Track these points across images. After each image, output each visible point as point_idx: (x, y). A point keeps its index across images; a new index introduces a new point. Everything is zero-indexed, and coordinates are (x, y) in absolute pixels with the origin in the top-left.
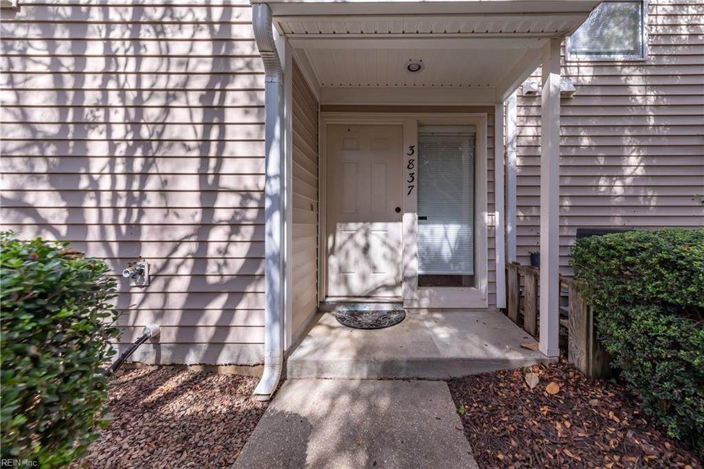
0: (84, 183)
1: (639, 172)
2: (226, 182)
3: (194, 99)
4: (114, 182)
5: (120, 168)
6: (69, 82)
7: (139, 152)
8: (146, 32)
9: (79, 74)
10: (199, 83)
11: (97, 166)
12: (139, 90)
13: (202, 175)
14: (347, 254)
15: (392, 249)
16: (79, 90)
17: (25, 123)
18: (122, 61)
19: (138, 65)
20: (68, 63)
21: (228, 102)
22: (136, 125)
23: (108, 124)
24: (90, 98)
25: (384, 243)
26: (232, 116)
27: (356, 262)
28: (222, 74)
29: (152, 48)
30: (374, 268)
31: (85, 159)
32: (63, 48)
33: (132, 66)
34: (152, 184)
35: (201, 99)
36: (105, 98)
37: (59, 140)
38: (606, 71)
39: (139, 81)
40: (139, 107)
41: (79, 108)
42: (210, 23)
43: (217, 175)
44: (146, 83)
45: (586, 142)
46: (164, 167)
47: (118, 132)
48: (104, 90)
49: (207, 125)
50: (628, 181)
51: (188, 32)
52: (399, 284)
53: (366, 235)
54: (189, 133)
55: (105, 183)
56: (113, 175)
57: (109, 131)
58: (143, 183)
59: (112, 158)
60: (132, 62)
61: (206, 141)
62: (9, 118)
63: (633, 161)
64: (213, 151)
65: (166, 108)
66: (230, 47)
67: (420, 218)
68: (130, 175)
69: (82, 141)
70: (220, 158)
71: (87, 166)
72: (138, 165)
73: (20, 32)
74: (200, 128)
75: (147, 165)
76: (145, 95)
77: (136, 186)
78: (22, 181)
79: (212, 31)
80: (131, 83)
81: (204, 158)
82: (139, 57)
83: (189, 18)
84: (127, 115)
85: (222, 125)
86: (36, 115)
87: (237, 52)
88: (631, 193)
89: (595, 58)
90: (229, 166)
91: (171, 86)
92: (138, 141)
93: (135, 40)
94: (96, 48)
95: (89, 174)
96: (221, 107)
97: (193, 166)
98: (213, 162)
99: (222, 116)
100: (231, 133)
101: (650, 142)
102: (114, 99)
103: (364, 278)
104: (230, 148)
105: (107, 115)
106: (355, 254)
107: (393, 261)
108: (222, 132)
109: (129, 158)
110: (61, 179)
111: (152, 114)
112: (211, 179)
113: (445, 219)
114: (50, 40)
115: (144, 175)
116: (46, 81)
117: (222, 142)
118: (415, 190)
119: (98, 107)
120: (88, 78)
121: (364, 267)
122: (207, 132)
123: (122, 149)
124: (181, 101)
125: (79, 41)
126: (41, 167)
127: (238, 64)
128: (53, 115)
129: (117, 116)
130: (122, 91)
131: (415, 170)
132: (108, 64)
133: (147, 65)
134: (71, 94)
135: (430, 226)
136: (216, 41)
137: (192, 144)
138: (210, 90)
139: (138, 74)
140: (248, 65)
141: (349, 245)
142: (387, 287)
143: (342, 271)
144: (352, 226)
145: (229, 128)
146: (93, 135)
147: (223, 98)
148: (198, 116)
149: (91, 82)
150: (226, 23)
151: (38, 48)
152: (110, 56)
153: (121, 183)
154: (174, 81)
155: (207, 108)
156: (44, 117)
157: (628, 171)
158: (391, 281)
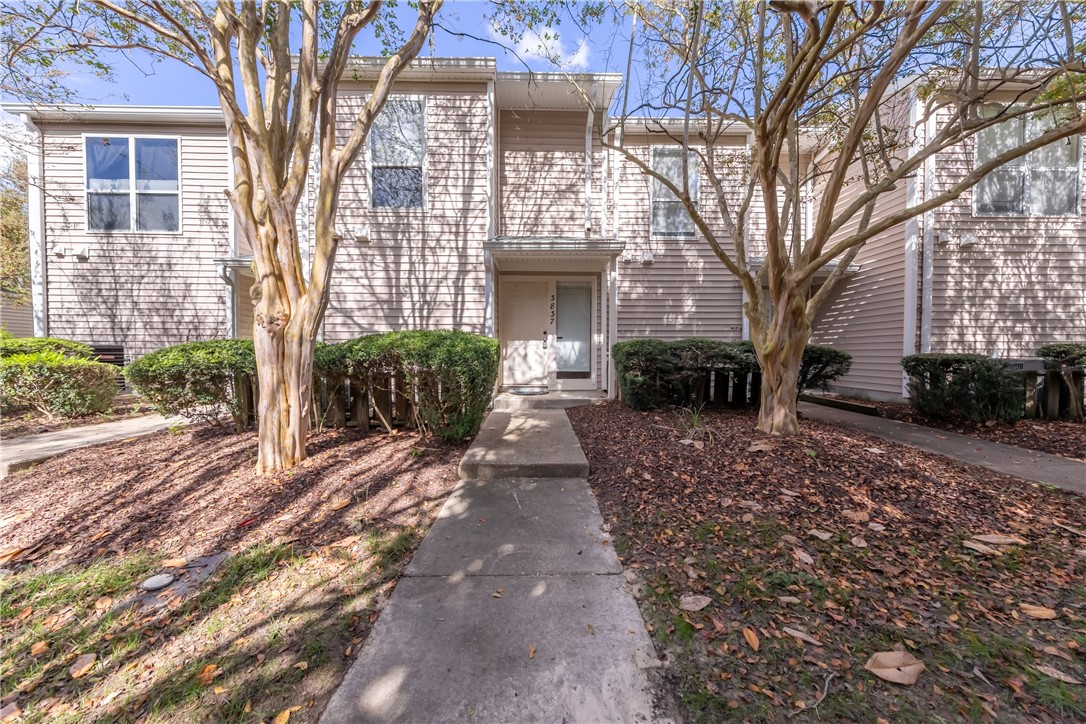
0: (401, 321)
1: (693, 309)
2: (465, 320)
3: (450, 282)
4: (414, 320)
5: (417, 314)
6: (393, 275)
7: (426, 307)
8: (427, 252)
9: (398, 271)
10: (452, 276)
11: (406, 313)
12: (425, 279)
13: (455, 317)
14: (514, 359)
15: (541, 357)
16: (398, 279)
17: (373, 294)
18: (417, 265)
19: (425, 267)
20: (392, 266)
21: (466, 284)
22: (424, 295)
23: (411, 294)
24: (403, 282)
25: (536, 353)
26: (467, 290)
27: (519, 365)
28: (463, 272)
29: (430, 259)
30: (530, 368)
31: (401, 310)
32: (390, 259)
33: (421, 268)
34: (432, 321)
35: (454, 282)
36: (410, 282)
37: (389, 302)
38: (674, 246)
39: (425, 274)
40: (425, 286)
41: (398, 286)
42: (457, 248)
43: (461, 317)
44: (428, 276)
45: (660, 291)
46: (437, 313)
47: (416, 298)
48: (409, 279)
49: (456, 295)
50: (686, 316)
51: (447, 252)
52: (545, 377)
53: (525, 348)
54: (448, 298)
55: (411, 321)
56: (414, 317)
57: (412, 298)
58: (428, 321)
59: (413, 309)
60: (422, 265)
61: (456, 302)
62: (366, 291)
63: (690, 303)
64: (459, 306)
65: (438, 287)
66: (467, 259)
67: (558, 338)
68: (421, 317)
69: (400, 302)
70: (462, 310)
71: (402, 313)
72: (425, 313)
73: (370, 252)
74: (453, 296)
75: (429, 313)
76: (428, 281)
77: (424, 322)
78: (373, 320)
79: (458, 251)
80: (421, 276)
81: (455, 310)
82: (425, 264)
83: (448, 246)
84: (420, 290)
85: (463, 294)
86: (378, 290)
87: (470, 261)
88: (687, 322)
89: (667, 238)
90: (466, 313)
91: (440, 277)
92: (425, 302)
93: (423, 256)
94: (405, 259)
95: (403, 317)
96: (463, 286)
97: (450, 313)
98: (459, 312)
99: (463, 290)
100: (467, 298)
101: (701, 291)
102: (414, 282)
103: (524, 373)
104: (467, 305)
105: (411, 290)
106: (518, 360)
107: (541, 363)
108: (463, 298)
109: (421, 310)
110: (390, 319)
111: (431, 289)
112: (458, 319)
113: (573, 338)
114: (384, 256)
115: (428, 317)
116: (382, 274)
117: (463, 302)
118: (555, 322)
119: (407, 286)
120: (402, 273)
121: (524, 367)
122: (456, 298)
123: (418, 306)
124: (444, 284)
125: (398, 256)
126: (380, 314)
127: (470, 267)
128: (386, 290)
129: (415, 290)
130: (417, 279)
131: (555, 309)
132: (411, 267)
133: (428, 268)
134: (394, 281)
135: (563, 343)
136: (460, 256)
137: (450, 303)
138: (458, 279)
139: (425, 271)
140: (475, 267)
141: (515, 354)
142: (538, 379)
143: (511, 369)
144: (517, 342)
145: (466, 296)
146: (404, 299)
147: (463, 282)
148: (452, 291)
149: (403, 275)
150: (465, 248)
151: (378, 259)
152: (412, 263)
153: (418, 321)
154: (442, 275)
155: (456, 287)
156: (381, 290)
157: (686, 309)
158: (540, 376)
